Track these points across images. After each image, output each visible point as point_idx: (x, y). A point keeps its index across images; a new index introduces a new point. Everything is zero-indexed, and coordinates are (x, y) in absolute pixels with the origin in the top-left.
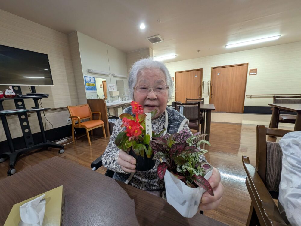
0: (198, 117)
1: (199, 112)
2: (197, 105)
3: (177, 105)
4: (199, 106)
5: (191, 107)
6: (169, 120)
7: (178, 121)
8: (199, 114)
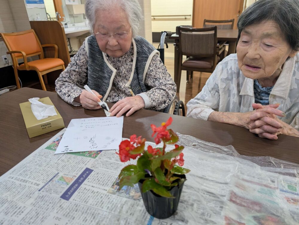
0: (214, 52)
1: (215, 44)
2: (212, 32)
4: (215, 34)
5: (203, 35)
6: (138, 53)
7: (146, 54)
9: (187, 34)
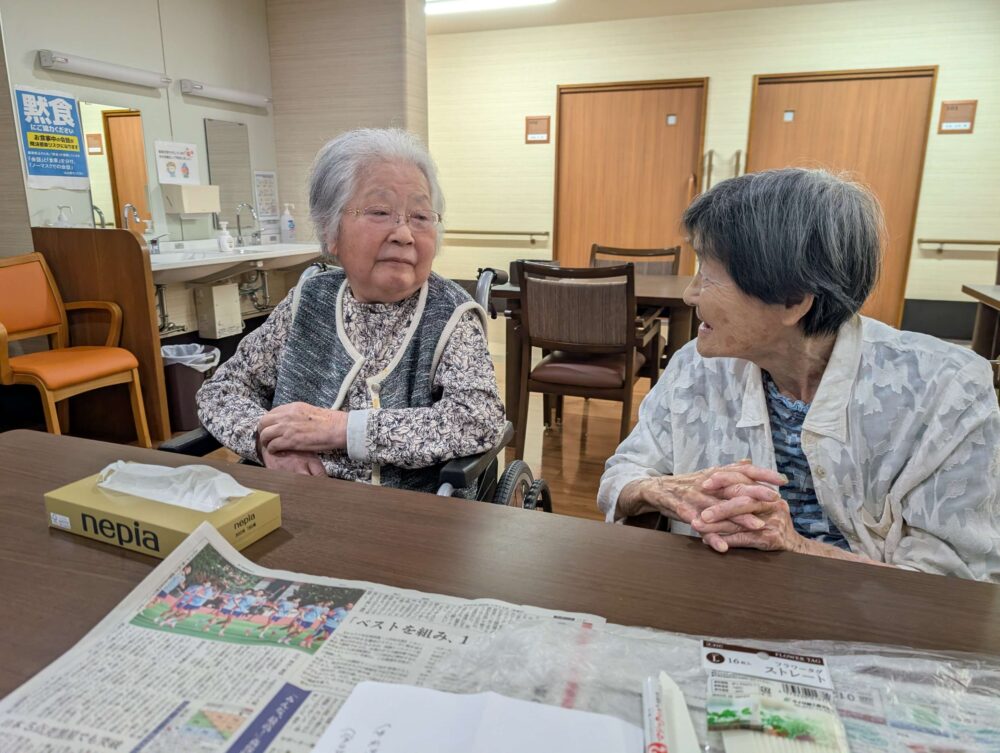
1: (630, 318)
2: (622, 280)
4: (630, 285)
5: (593, 289)
7: (449, 303)
9: (546, 285)
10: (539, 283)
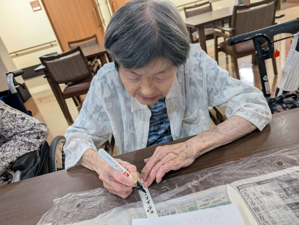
0: (89, 71)
1: (86, 63)
2: (78, 53)
3: (48, 62)
4: (82, 54)
5: (70, 59)
8: (89, 67)
9: (53, 63)
10: (51, 63)
